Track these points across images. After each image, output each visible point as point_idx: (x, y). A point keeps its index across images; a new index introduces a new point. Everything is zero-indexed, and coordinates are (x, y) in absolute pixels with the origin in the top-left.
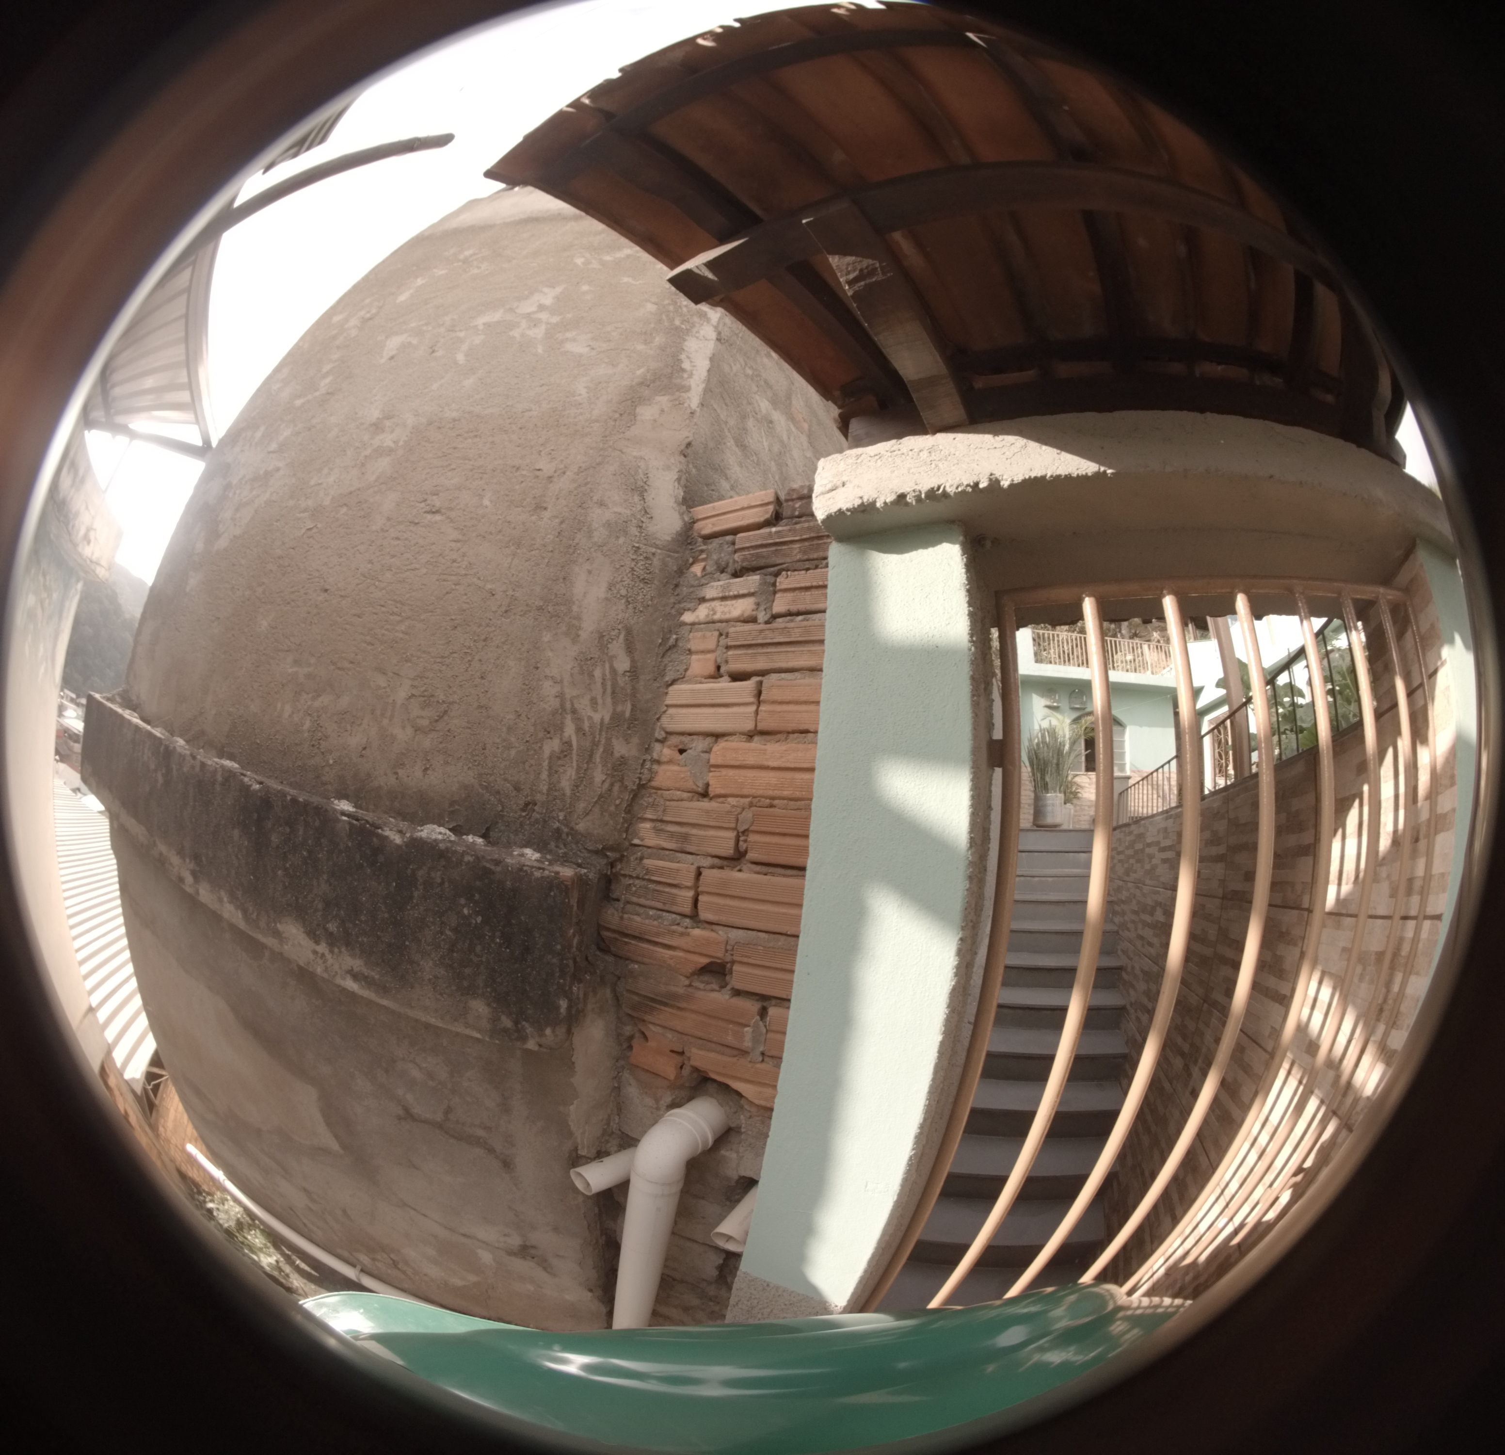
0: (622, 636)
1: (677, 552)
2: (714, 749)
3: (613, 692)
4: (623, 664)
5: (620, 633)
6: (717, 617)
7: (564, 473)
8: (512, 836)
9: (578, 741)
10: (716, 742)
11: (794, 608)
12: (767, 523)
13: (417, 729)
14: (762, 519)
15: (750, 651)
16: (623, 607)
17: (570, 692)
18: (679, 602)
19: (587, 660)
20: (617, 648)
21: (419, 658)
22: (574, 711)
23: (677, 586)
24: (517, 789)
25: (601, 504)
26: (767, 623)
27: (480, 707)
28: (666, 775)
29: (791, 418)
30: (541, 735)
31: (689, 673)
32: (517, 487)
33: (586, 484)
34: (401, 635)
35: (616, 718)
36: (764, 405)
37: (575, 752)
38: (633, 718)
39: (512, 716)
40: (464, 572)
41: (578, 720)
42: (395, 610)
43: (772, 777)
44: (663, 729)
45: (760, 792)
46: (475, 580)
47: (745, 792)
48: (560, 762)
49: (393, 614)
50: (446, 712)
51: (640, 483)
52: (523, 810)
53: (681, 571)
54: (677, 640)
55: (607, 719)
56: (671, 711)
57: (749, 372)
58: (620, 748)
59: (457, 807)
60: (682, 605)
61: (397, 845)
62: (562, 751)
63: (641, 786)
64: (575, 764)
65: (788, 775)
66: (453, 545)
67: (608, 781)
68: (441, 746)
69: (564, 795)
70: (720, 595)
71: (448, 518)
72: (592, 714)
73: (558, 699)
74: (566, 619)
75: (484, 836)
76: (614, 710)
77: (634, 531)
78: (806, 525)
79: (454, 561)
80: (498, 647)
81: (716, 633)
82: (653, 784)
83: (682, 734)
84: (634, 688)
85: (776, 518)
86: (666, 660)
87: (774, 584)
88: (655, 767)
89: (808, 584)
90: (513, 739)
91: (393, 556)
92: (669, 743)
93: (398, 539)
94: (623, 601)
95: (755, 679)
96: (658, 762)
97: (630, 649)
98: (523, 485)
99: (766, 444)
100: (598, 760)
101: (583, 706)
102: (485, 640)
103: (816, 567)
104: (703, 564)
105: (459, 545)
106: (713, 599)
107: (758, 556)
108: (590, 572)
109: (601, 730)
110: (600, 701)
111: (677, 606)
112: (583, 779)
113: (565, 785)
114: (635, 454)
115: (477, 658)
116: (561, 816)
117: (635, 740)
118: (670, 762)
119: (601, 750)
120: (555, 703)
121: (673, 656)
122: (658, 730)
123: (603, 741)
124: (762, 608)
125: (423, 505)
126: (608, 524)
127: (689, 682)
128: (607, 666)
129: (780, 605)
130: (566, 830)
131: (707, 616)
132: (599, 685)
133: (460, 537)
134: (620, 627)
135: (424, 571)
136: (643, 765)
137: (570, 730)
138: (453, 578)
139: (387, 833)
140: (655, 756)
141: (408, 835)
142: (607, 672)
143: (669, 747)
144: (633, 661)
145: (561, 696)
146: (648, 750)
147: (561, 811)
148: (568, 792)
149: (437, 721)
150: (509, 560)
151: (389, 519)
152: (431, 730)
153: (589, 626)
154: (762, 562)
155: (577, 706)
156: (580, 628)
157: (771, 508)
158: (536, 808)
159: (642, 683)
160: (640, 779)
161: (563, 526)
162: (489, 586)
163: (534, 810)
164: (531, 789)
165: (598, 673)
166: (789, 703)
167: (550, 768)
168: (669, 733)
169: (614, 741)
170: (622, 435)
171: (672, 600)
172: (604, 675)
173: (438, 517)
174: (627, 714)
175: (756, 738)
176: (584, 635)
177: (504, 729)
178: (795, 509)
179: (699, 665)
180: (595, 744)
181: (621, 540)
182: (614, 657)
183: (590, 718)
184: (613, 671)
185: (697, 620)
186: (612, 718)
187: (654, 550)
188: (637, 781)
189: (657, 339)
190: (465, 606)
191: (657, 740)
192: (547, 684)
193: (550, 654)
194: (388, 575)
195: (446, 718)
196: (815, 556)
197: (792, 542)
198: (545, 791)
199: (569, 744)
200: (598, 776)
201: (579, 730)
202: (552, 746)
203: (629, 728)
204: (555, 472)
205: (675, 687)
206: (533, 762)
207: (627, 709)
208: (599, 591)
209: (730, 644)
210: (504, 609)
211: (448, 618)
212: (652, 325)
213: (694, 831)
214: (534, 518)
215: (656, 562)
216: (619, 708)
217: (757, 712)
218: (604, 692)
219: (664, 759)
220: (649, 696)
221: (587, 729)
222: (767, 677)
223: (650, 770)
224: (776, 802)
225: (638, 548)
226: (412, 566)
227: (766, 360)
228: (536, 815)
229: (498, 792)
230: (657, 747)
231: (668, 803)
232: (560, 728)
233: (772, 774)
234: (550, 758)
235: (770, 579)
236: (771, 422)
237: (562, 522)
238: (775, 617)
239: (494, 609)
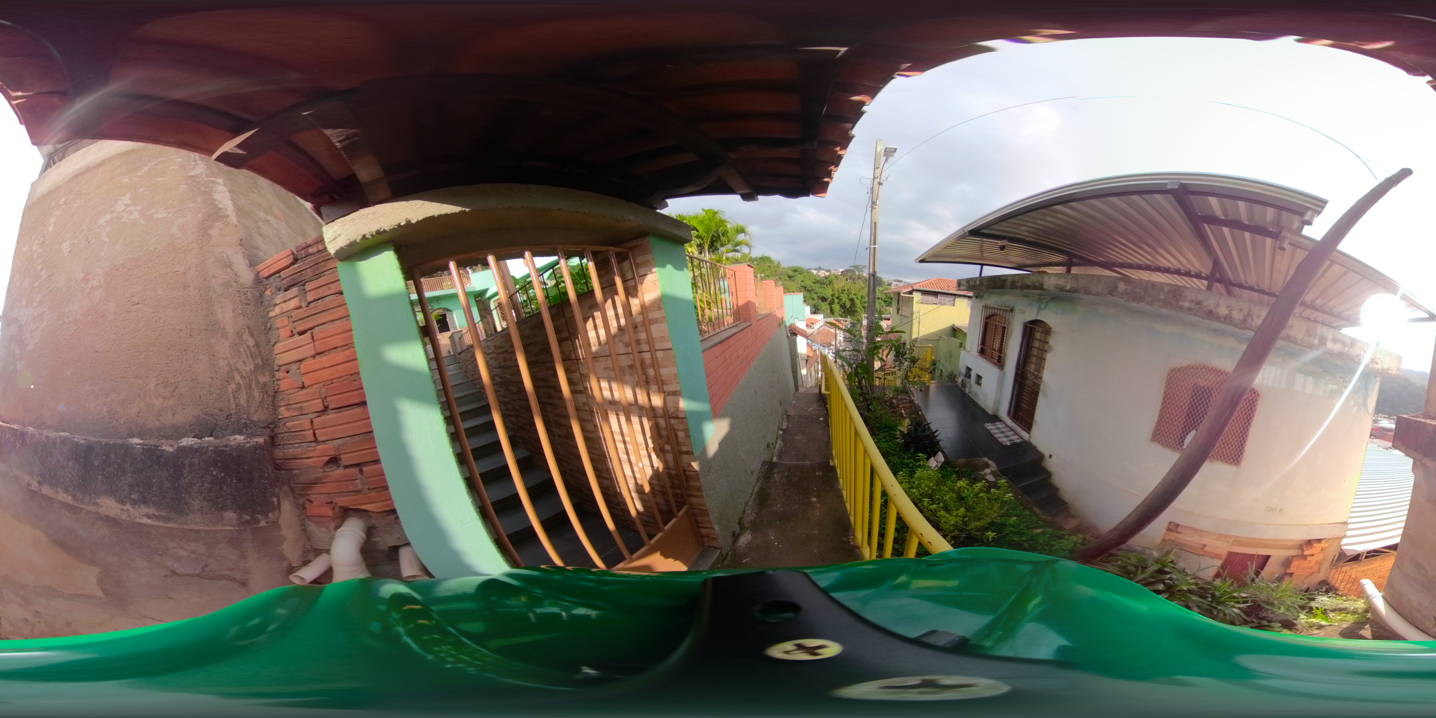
0: (247, 331)
1: (257, 288)
2: (301, 367)
3: (251, 356)
4: (251, 342)
5: (245, 330)
6: (285, 310)
7: (190, 269)
8: (224, 432)
9: (243, 382)
10: (301, 364)
11: (317, 297)
12: (292, 264)
13: (164, 398)
14: (289, 263)
15: (303, 321)
16: (242, 318)
17: (232, 362)
18: (266, 309)
19: (235, 345)
20: (246, 336)
21: (156, 367)
22: (237, 369)
23: (262, 302)
24: (221, 410)
25: (214, 277)
26: (307, 307)
27: (192, 380)
28: (284, 385)
29: (276, 217)
30: (225, 384)
31: (280, 338)
32: (171, 282)
33: (203, 270)
34: (143, 360)
35: (256, 366)
36: (262, 215)
37: (243, 387)
38: (263, 364)
39: (209, 380)
40: (163, 325)
41: (240, 373)
42: (136, 350)
43: (328, 371)
44: (277, 365)
45: (326, 379)
46: (170, 326)
47: (320, 381)
48: (238, 393)
49: (136, 352)
50: (177, 387)
51: (227, 263)
52: (227, 419)
53: (261, 296)
54: (271, 325)
55: (252, 368)
56: (278, 356)
57: (249, 202)
58: (262, 379)
59: (193, 427)
60: (267, 310)
61: (171, 452)
62: (237, 388)
63: (276, 393)
64: (244, 392)
65: (335, 368)
66: (153, 315)
67: (261, 395)
68: (178, 402)
69: (243, 407)
70: (283, 301)
71: (144, 304)
72: (245, 368)
73: (228, 366)
74: (219, 331)
75: (211, 436)
76: (254, 363)
77: (234, 284)
78: (310, 260)
79: (156, 321)
80: (192, 352)
81: (287, 317)
82: (280, 390)
83: (286, 365)
84: (260, 351)
85: (296, 260)
86: (269, 335)
87: (304, 290)
88: (279, 382)
89: (319, 285)
90: (213, 390)
91: (125, 328)
92: (281, 370)
93: (124, 320)
94: (241, 315)
95: (309, 332)
96: (279, 380)
97: (252, 335)
98: (173, 280)
99: (270, 231)
100: (254, 387)
101: (240, 366)
102: (185, 350)
103: (320, 277)
104: (270, 289)
105: (155, 314)
106: (280, 303)
107: (293, 279)
108: (222, 307)
109: (251, 374)
110: (247, 361)
111: (265, 311)
112: (250, 397)
113: (243, 401)
114: (218, 251)
115: (184, 359)
116: (245, 416)
117: (267, 373)
118: (284, 378)
119: (254, 382)
120: (227, 368)
121: (271, 333)
122: (275, 366)
123: (254, 378)
124: (303, 301)
125: (129, 303)
126: (221, 285)
127: (281, 342)
128: (245, 345)
129: (310, 297)
130: (249, 422)
131: (280, 311)
132: (244, 354)
133: (155, 311)
134: (244, 327)
135: (144, 330)
136: (273, 383)
137: (238, 378)
138: (159, 328)
139: (164, 448)
140: (278, 378)
141: (176, 446)
142: (246, 348)
143: (282, 372)
144: (255, 340)
145: (229, 364)
146: (273, 376)
147: (244, 414)
148: (245, 405)
149: (173, 392)
150: (182, 313)
151: (115, 314)
152: (171, 397)
153: (230, 331)
154: (296, 281)
155: (237, 367)
156: (227, 333)
157: (291, 257)
158: (232, 416)
159: (262, 348)
160: (274, 389)
161: (201, 291)
162: (178, 327)
163: (231, 418)
164: (228, 409)
165: (242, 350)
166: (326, 338)
167: (234, 397)
168: (280, 366)
169: (259, 377)
170: (208, 245)
171: (262, 309)
172: (245, 349)
173: (139, 306)
174: (260, 363)
175: (317, 357)
176: (230, 335)
177: (207, 386)
178: (302, 254)
179: (283, 333)
180: (251, 381)
181: (230, 290)
182: (247, 340)
183: (245, 370)
184: (248, 347)
185: (276, 314)
186: (254, 367)
187: (246, 290)
188: (273, 391)
189: (198, 199)
190: (170, 339)
191: (277, 371)
192: (221, 361)
193: (218, 348)
194: (126, 336)
195: (177, 389)
196: (318, 272)
197: (306, 269)
198: (234, 408)
199: (239, 384)
200: (256, 394)
201: (242, 377)
202: (232, 387)
203: (263, 369)
204: (185, 270)
205: (277, 345)
206: (225, 397)
207: (260, 361)
208: (229, 314)
209: (294, 320)
210: (189, 335)
211: (164, 346)
212: (191, 194)
213: (304, 404)
214: (186, 292)
215: (249, 294)
216: (256, 362)
217: (314, 346)
218: (247, 357)
219: (281, 378)
220: (267, 353)
221: (245, 375)
222: (314, 329)
223: (277, 384)
224: (333, 381)
225: (239, 291)
226: (137, 330)
227: (253, 194)
228: (233, 420)
229: (212, 415)
230: (277, 373)
231: (289, 396)
232: (233, 378)
233: (328, 370)
234: (233, 393)
235: (302, 288)
236: (268, 221)
237: (200, 290)
238: (309, 303)
239: (184, 336)
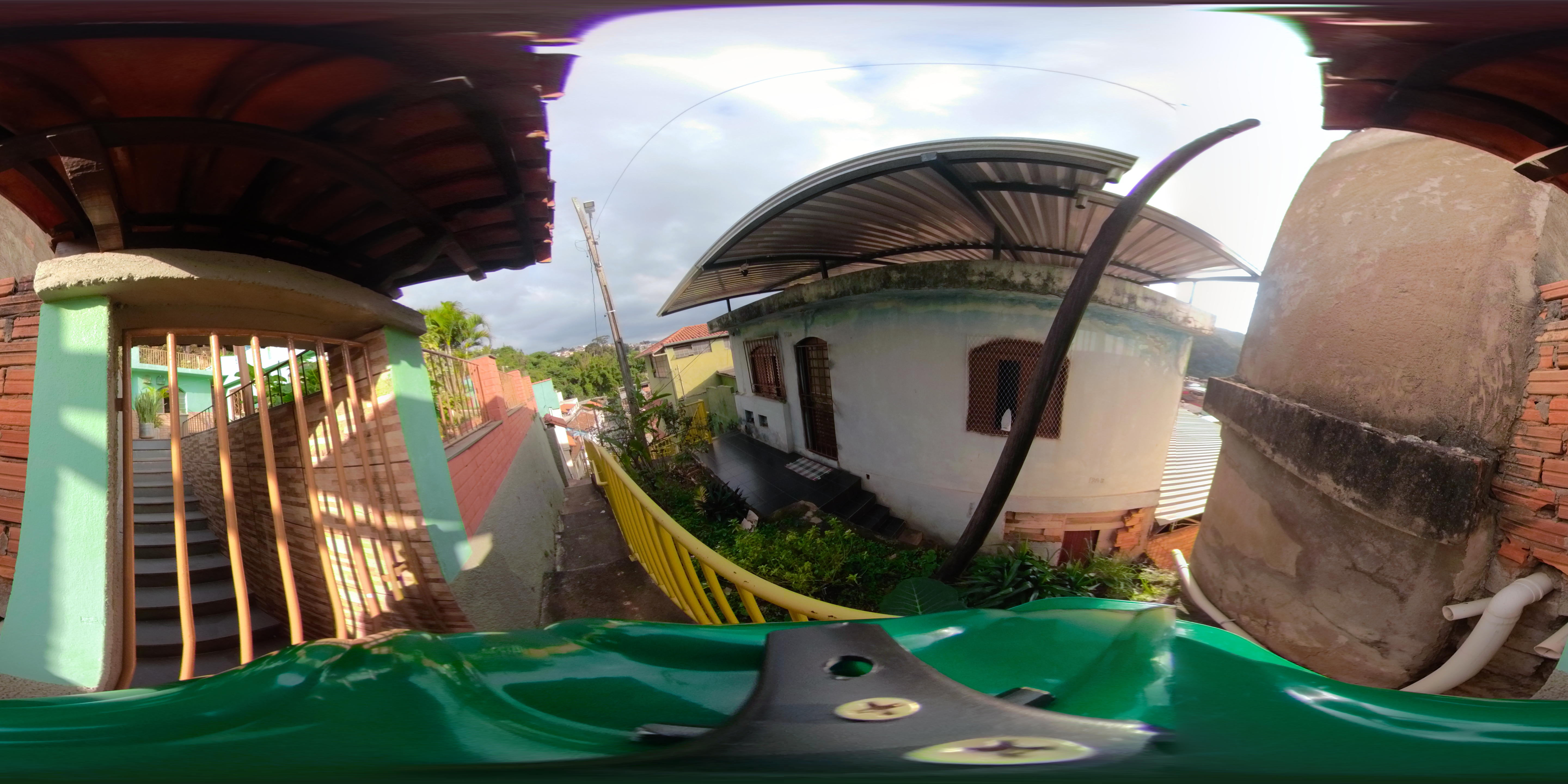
0: (1507, 350)
2: (1552, 402)
3: (1504, 374)
4: (1508, 362)
5: (1505, 349)
6: (1553, 339)
8: (1452, 442)
9: (1486, 398)
10: (1552, 398)
13: (1406, 391)
16: (1505, 337)
17: (1482, 375)
18: (1535, 332)
19: (1491, 358)
20: (1505, 354)
23: (1533, 324)
24: (1456, 419)
25: (1492, 285)
28: (1527, 414)
31: (1539, 366)
33: (1483, 275)
35: (1505, 387)
37: (1484, 403)
38: (1513, 387)
40: (1425, 319)
41: (1486, 388)
44: (1528, 391)
46: (1432, 323)
48: (1478, 407)
50: (1420, 384)
51: (1512, 274)
52: (1458, 429)
54: (1533, 351)
55: (1500, 387)
56: (1531, 384)
58: (1507, 401)
59: (1424, 428)
61: (1394, 445)
62: (1479, 402)
63: (1516, 419)
64: (1485, 408)
67: (1501, 416)
68: (1418, 399)
69: (1479, 423)
72: (1494, 384)
73: (1477, 377)
74: (1480, 339)
75: (1437, 441)
76: (1504, 383)
77: (1511, 297)
81: (1552, 347)
82: (1522, 418)
83: (1536, 394)
84: (1513, 373)
86: (1528, 359)
88: (1523, 410)
90: (1454, 396)
92: (1530, 398)
94: (1507, 331)
96: (1525, 408)
97: (1510, 353)
100: (1496, 406)
101: (1490, 379)
106: (1551, 331)
108: (1489, 318)
109: (1498, 392)
110: (1497, 378)
111: (1533, 334)
112: (1488, 415)
113: (1479, 419)
114: (1508, 259)
116: (1477, 432)
117: (1514, 397)
118: (1530, 408)
119: (1498, 401)
120: (1475, 379)
121: (1532, 358)
122: (1525, 392)
123: (1499, 397)
127: (1540, 370)
128: (1500, 361)
130: (1479, 439)
131: (1548, 338)
132: (1497, 370)
134: (1505, 344)
136: (1517, 409)
137: (1482, 392)
138: (1420, 322)
139: (1389, 440)
140: (1523, 405)
141: (1399, 440)
142: (1501, 364)
143: (1530, 400)
144: (1512, 358)
146: (1520, 402)
147: (1477, 429)
148: (1481, 421)
149: (1416, 388)
150: (1448, 312)
152: (1413, 392)
153: (1491, 342)
155: (1486, 381)
156: (1486, 344)
159: (1517, 370)
160: (1516, 415)
161: (1474, 296)
163: (1464, 429)
164: (1462, 421)
165: (1496, 364)
167: (1473, 409)
168: (1530, 394)
169: (1504, 397)
171: (1531, 331)
174: (1510, 386)
176: (1488, 347)
177: (1450, 392)
179: (1544, 362)
180: (1495, 398)
181: (1505, 302)
182: (1504, 357)
183: (1492, 386)
184: (1503, 364)
185: (1543, 340)
186: (1503, 387)
188: (1514, 417)
190: (1428, 335)
191: (1524, 397)
192: (1471, 370)
193: (1472, 356)
198: (1470, 420)
199: (1482, 398)
200: (1496, 413)
201: (1487, 392)
202: (1475, 399)
203: (1511, 392)
205: (1533, 372)
206: (1464, 407)
207: (1510, 383)
208: (1495, 327)
209: (1559, 351)
210: (1448, 334)
211: (1420, 340)
213: (1541, 441)
214: (1458, 292)
216: (1506, 382)
218: (1499, 374)
219: (1527, 406)
220: (1521, 376)
221: (1491, 392)
223: (1521, 411)
225: (1513, 306)
226: (1398, 318)
228: (1464, 432)
229: (1446, 421)
230: (1524, 400)
231: (1529, 427)
232: (1478, 391)
234: (1472, 405)
237: (1473, 294)
239: (1443, 335)
